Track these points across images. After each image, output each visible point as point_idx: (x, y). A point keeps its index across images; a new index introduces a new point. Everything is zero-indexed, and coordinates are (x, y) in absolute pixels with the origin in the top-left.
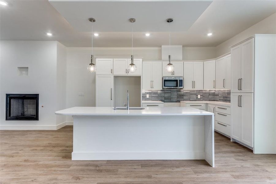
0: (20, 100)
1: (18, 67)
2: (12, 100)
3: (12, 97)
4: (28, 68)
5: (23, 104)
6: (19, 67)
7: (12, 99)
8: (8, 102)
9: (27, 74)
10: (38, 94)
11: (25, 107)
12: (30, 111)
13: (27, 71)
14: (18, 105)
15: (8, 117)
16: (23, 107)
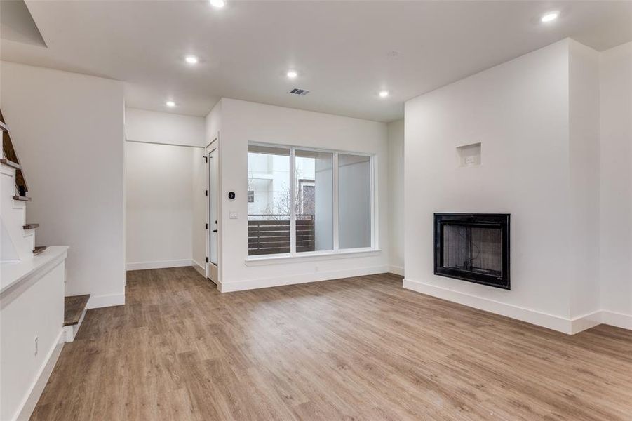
0: (462, 230)
1: (457, 148)
2: (446, 229)
3: (446, 221)
4: (479, 145)
5: (469, 239)
6: (460, 147)
7: (445, 225)
8: (439, 231)
9: (479, 162)
10: (509, 215)
11: (474, 248)
12: (487, 260)
13: (479, 152)
14: (459, 241)
15: (438, 268)
16: (469, 247)
